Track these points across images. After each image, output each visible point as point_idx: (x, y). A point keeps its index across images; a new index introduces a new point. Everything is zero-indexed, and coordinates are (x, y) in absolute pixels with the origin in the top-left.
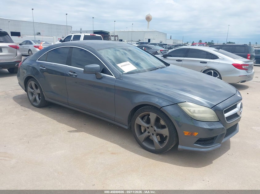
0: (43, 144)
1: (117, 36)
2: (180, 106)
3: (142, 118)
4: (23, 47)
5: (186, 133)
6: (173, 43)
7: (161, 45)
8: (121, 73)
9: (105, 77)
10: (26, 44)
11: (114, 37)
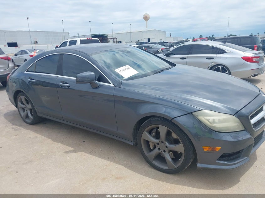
0: (34, 172)
1: (116, 38)
2: (196, 116)
3: (150, 132)
4: (19, 57)
5: (206, 148)
6: (174, 41)
7: (162, 43)
8: (121, 80)
9: (102, 85)
10: (21, 54)
11: (112, 40)
